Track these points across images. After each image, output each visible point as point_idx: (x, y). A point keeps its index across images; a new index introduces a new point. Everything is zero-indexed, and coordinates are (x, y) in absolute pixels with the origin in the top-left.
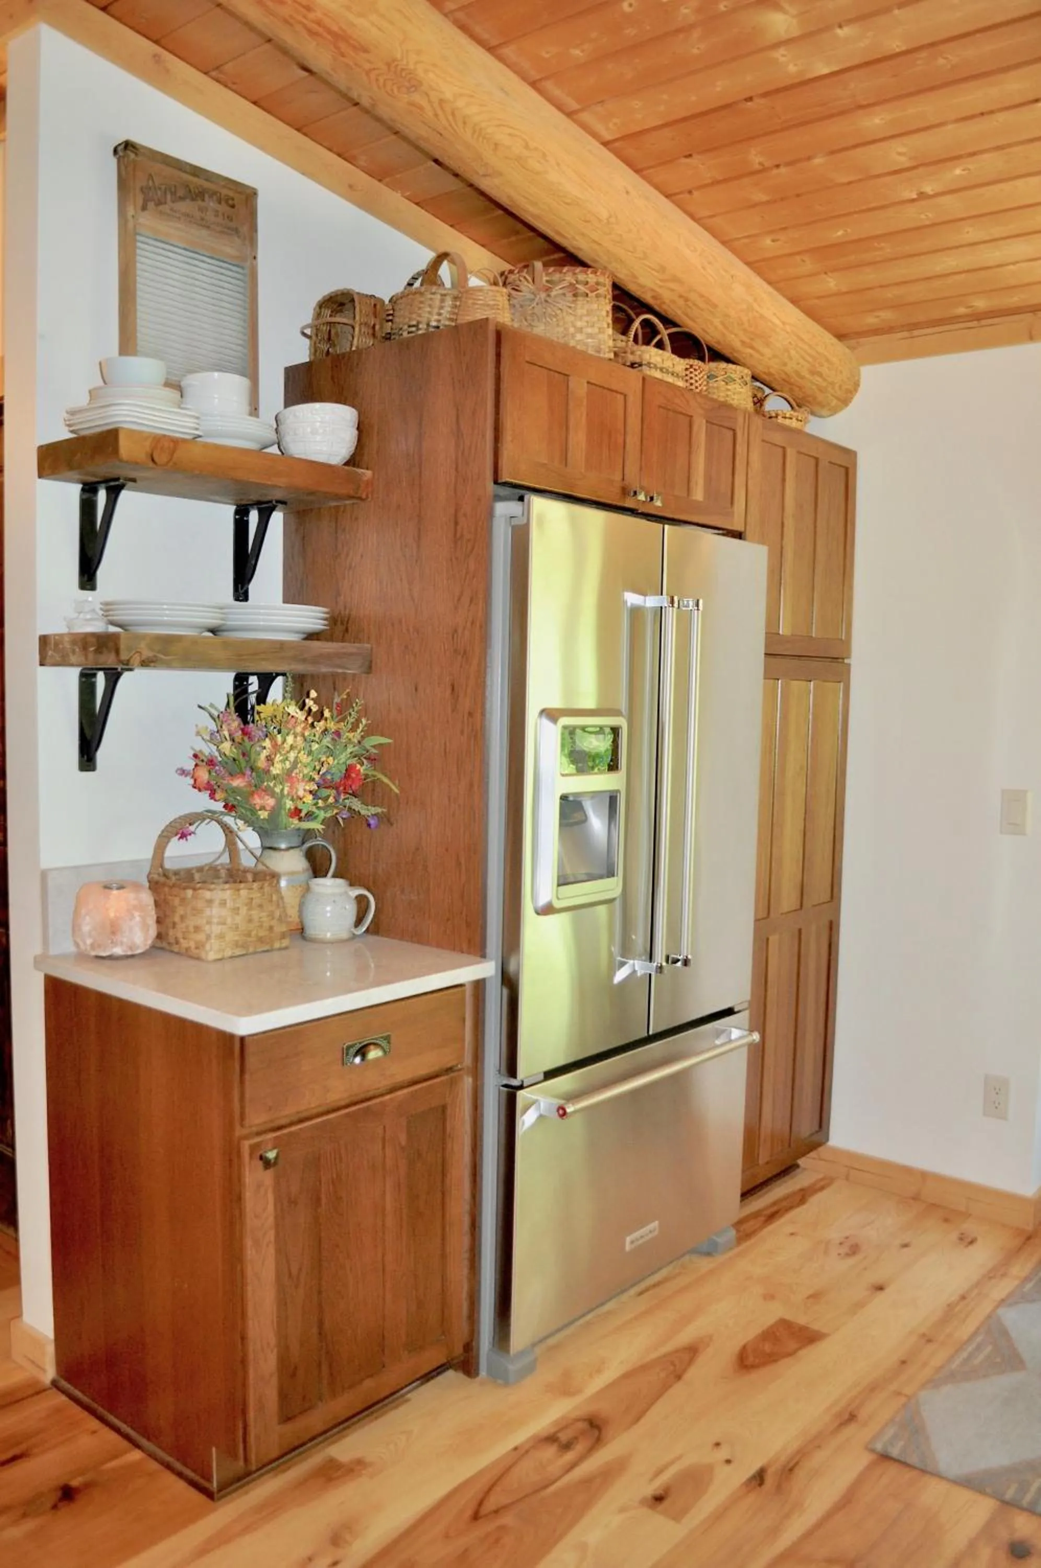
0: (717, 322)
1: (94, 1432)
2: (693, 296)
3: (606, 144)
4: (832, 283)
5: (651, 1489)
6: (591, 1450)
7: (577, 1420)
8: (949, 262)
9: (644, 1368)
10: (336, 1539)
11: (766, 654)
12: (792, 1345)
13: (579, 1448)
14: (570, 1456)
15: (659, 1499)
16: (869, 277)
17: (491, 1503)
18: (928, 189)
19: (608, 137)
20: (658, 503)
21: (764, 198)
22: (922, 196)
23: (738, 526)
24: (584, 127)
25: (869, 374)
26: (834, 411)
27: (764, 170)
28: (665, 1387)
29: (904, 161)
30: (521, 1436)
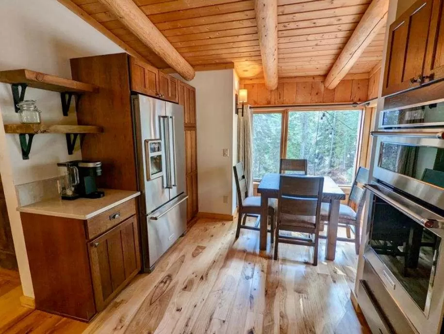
0: (170, 59)
1: (51, 317)
2: (166, 54)
3: (147, 16)
4: (191, 54)
5: (183, 287)
6: (170, 282)
7: (166, 276)
8: (213, 52)
9: (176, 262)
10: (121, 321)
11: (185, 127)
12: (201, 250)
13: (168, 282)
14: (167, 284)
15: (185, 288)
16: (198, 53)
17: (153, 301)
18: (211, 37)
19: (148, 14)
20: (163, 97)
21: (180, 34)
22: (210, 38)
23: (177, 101)
24: (142, 10)
25: (197, 73)
26: (191, 80)
27: (180, 28)
28: (181, 265)
29: (208, 30)
30: (156, 284)
